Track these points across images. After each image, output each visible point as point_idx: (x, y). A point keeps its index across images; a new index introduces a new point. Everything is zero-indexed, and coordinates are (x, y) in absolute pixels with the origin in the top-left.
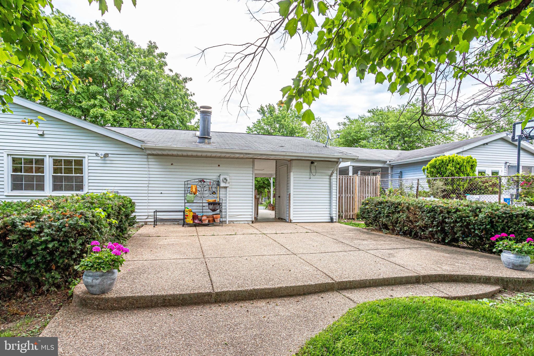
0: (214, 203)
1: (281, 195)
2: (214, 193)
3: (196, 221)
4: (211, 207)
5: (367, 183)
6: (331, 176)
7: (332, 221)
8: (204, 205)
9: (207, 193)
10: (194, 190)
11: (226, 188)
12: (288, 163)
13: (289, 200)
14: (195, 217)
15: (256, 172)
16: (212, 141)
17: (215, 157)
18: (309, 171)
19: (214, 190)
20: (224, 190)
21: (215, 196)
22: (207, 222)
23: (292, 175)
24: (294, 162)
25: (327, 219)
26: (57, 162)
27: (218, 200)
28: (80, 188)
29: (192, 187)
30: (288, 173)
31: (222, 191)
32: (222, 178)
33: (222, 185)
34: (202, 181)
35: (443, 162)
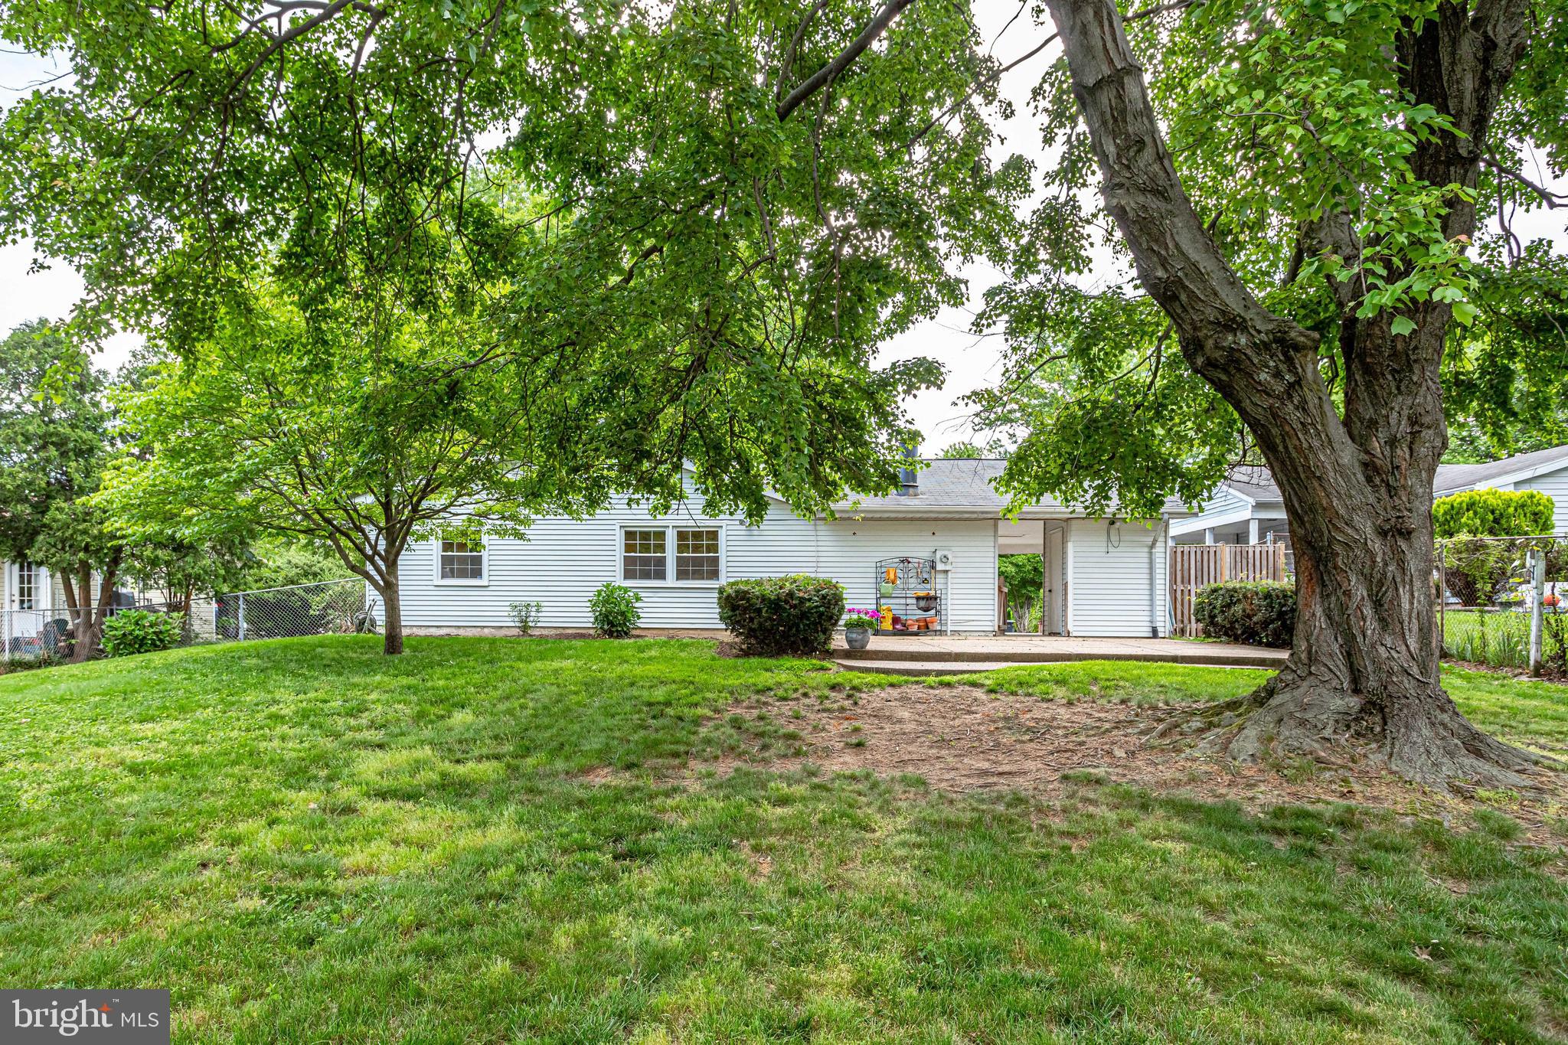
0: (928, 598)
1: (1054, 588)
2: (925, 581)
3: (898, 627)
4: (922, 603)
5: (1251, 561)
6: (1153, 546)
7: (1155, 634)
8: (909, 601)
9: (913, 582)
10: (892, 576)
11: (946, 572)
12: (1064, 524)
13: (1066, 594)
14: (896, 620)
15: (1001, 541)
16: (920, 489)
17: (927, 519)
18: (1105, 538)
19: (926, 576)
20: (942, 576)
21: (928, 586)
22: (915, 628)
23: (1071, 547)
24: (1074, 522)
25: (1146, 631)
26: (682, 536)
27: (932, 593)
28: (714, 574)
29: (888, 572)
30: (1064, 542)
31: (940, 578)
32: (939, 554)
33: (940, 567)
34: (905, 561)
35: (1452, 507)
